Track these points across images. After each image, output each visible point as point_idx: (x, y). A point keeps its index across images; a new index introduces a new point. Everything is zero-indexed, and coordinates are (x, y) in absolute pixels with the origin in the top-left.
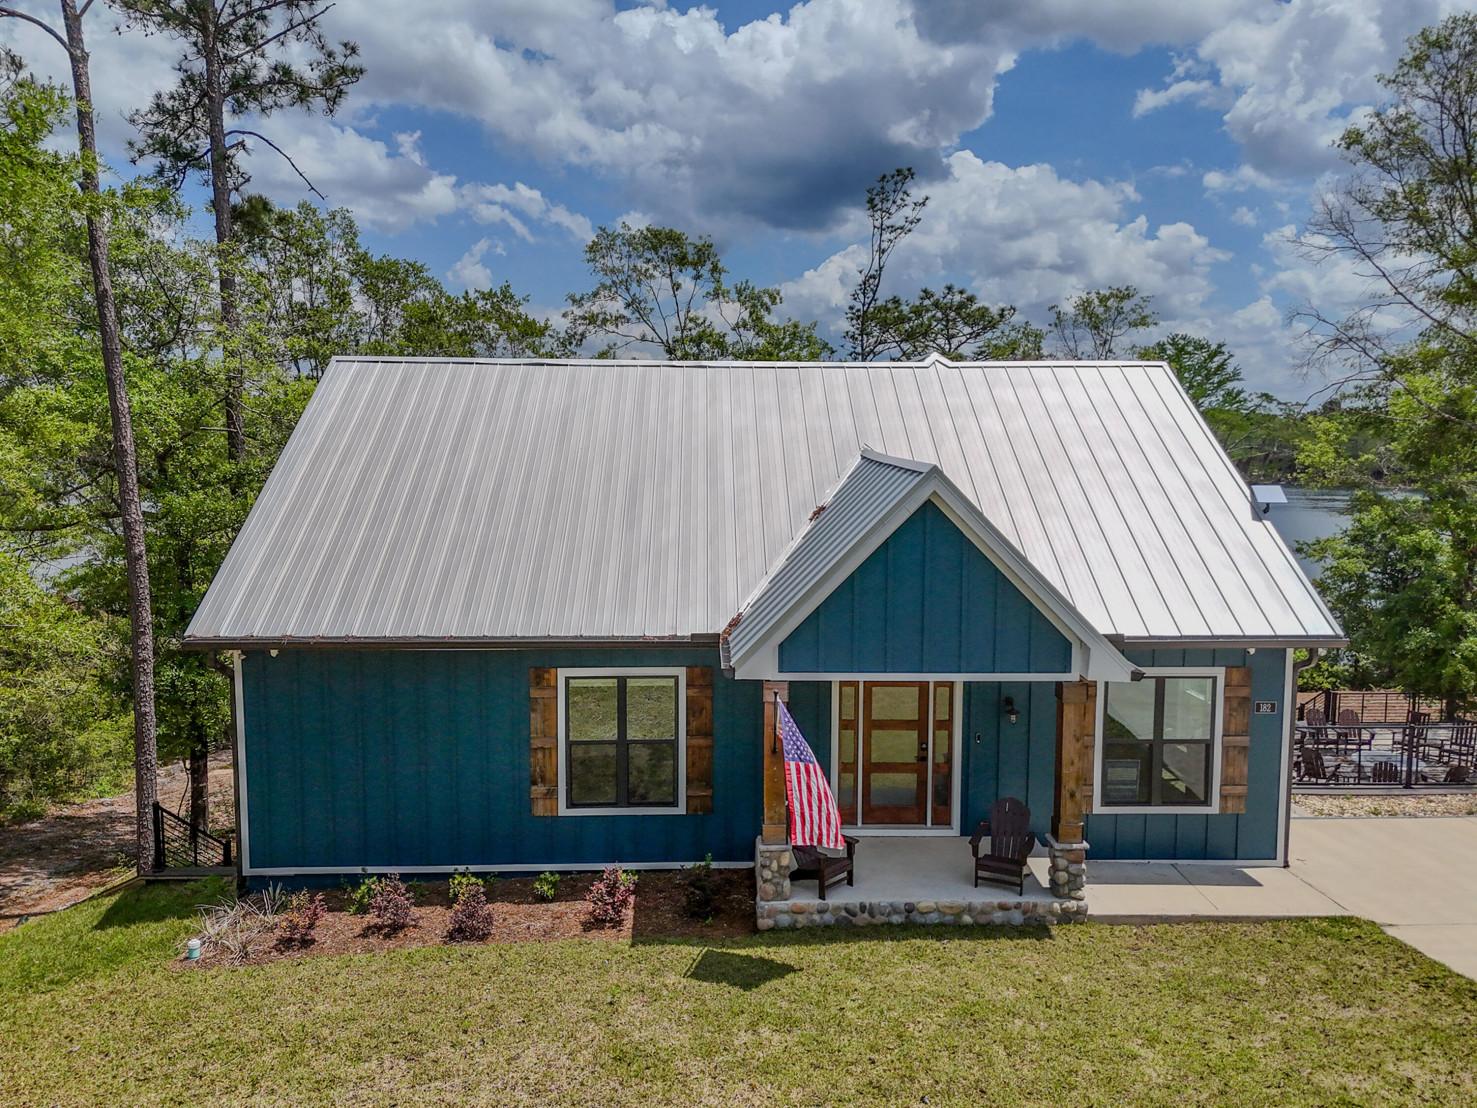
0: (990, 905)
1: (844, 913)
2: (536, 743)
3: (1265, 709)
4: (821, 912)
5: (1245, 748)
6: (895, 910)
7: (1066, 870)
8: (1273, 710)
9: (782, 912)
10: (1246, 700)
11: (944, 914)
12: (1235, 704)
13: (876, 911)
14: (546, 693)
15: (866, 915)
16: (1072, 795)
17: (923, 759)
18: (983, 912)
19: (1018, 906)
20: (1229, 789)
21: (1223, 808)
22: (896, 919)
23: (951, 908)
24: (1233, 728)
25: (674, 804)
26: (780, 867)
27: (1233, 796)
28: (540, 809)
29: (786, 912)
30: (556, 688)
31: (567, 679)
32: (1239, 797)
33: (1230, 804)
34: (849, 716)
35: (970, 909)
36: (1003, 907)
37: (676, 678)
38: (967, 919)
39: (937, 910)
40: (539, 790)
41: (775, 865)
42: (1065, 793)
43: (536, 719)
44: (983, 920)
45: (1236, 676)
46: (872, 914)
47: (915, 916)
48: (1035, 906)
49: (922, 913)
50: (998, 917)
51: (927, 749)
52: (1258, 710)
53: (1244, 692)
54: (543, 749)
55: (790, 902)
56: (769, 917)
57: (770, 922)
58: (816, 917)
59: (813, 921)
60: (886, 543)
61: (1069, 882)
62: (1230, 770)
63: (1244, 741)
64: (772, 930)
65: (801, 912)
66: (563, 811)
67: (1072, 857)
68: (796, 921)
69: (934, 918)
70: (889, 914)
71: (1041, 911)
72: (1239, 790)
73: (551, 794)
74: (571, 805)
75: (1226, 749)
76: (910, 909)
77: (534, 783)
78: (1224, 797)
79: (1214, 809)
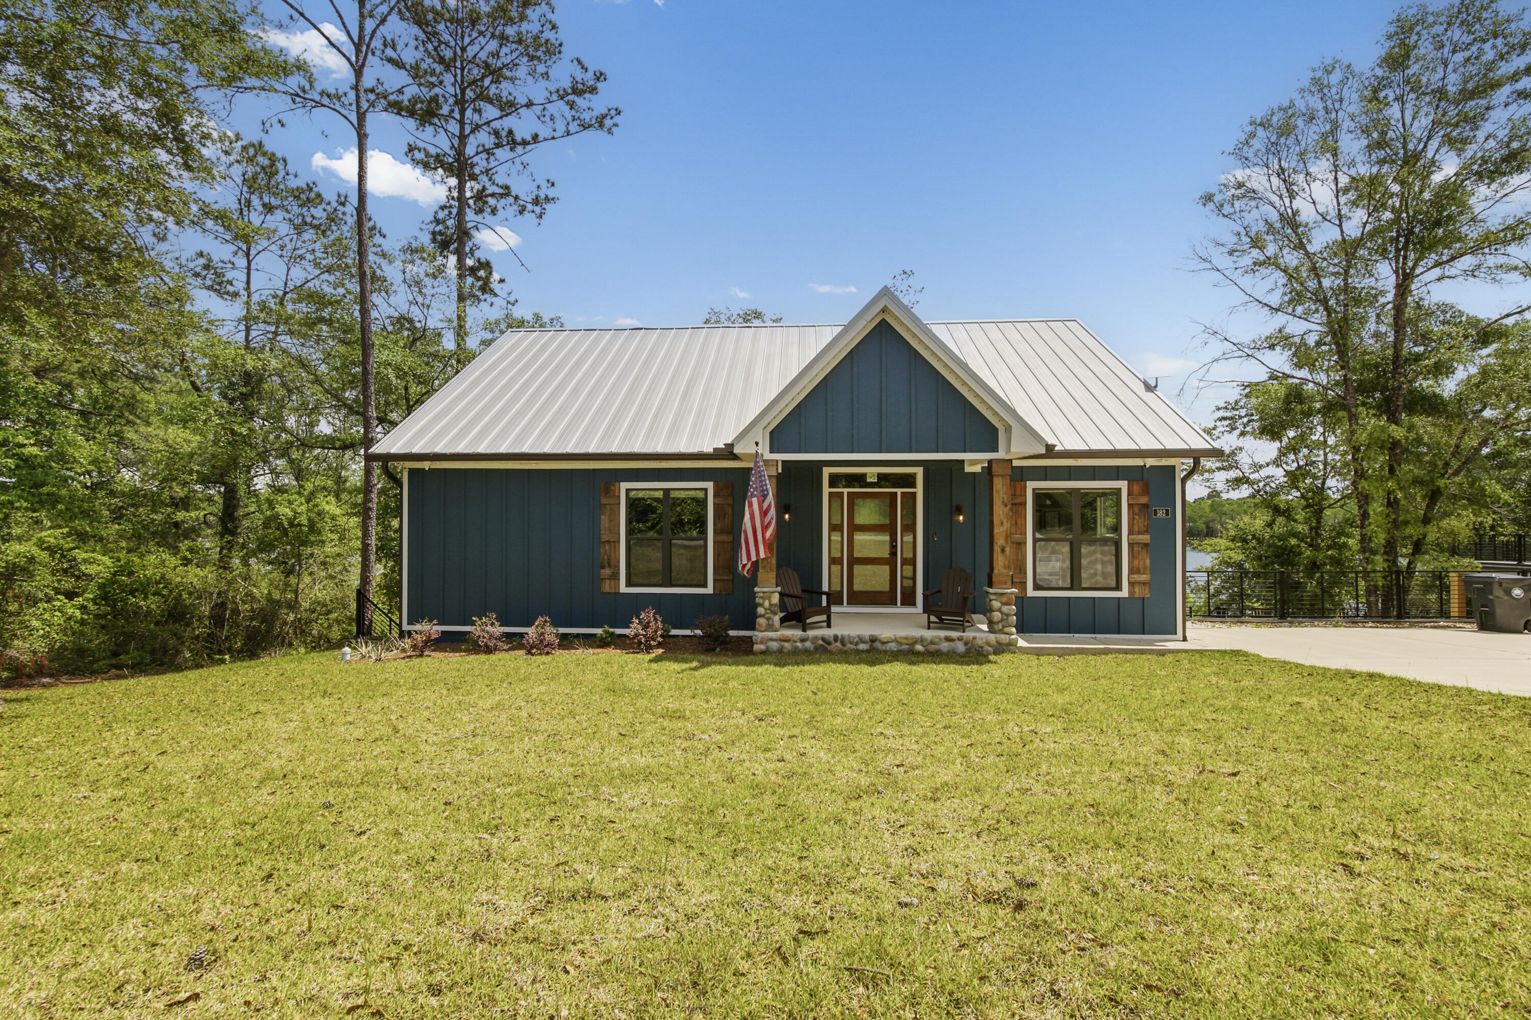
0: (937, 637)
1: (821, 642)
2: (605, 538)
3: (1161, 514)
4: (803, 640)
5: (1146, 545)
6: (861, 640)
7: (999, 610)
8: (1167, 514)
9: (772, 640)
10: (1145, 506)
11: (901, 644)
12: (1136, 510)
13: (847, 640)
14: (611, 501)
15: (838, 644)
16: (1003, 550)
17: (893, 554)
18: (932, 643)
19: (960, 639)
20: (1137, 577)
21: (1131, 592)
22: (862, 647)
23: (906, 638)
24: (1136, 528)
25: (705, 585)
26: (771, 605)
27: (1139, 583)
28: (607, 587)
29: (775, 640)
30: (619, 497)
31: (628, 491)
32: (1144, 584)
33: (1137, 589)
34: (837, 521)
35: (922, 640)
36: (948, 639)
37: (706, 490)
38: (919, 647)
39: (895, 640)
40: (607, 572)
41: (767, 604)
42: (997, 549)
43: (605, 519)
44: (932, 648)
45: (1136, 488)
46: (843, 644)
47: (877, 645)
48: (974, 638)
49: (884, 643)
50: (945, 646)
51: (896, 547)
52: (1156, 514)
53: (1144, 500)
54: (609, 542)
55: (779, 633)
56: (762, 643)
57: (763, 647)
58: (799, 645)
59: (796, 648)
60: (851, 352)
61: (1002, 620)
62: (1136, 562)
63: (1146, 538)
64: (763, 653)
65: (787, 641)
66: (623, 589)
67: (1004, 599)
68: (783, 647)
69: (893, 646)
70: (857, 644)
71: (979, 642)
72: (1144, 577)
73: (615, 576)
74: (629, 584)
75: (1131, 545)
76: (873, 640)
77: (603, 567)
78: (1131, 584)
79: (1124, 593)
